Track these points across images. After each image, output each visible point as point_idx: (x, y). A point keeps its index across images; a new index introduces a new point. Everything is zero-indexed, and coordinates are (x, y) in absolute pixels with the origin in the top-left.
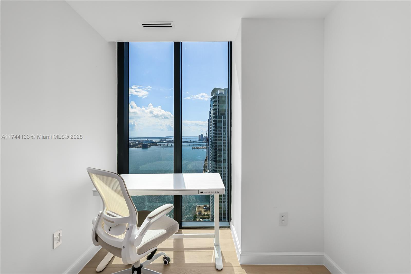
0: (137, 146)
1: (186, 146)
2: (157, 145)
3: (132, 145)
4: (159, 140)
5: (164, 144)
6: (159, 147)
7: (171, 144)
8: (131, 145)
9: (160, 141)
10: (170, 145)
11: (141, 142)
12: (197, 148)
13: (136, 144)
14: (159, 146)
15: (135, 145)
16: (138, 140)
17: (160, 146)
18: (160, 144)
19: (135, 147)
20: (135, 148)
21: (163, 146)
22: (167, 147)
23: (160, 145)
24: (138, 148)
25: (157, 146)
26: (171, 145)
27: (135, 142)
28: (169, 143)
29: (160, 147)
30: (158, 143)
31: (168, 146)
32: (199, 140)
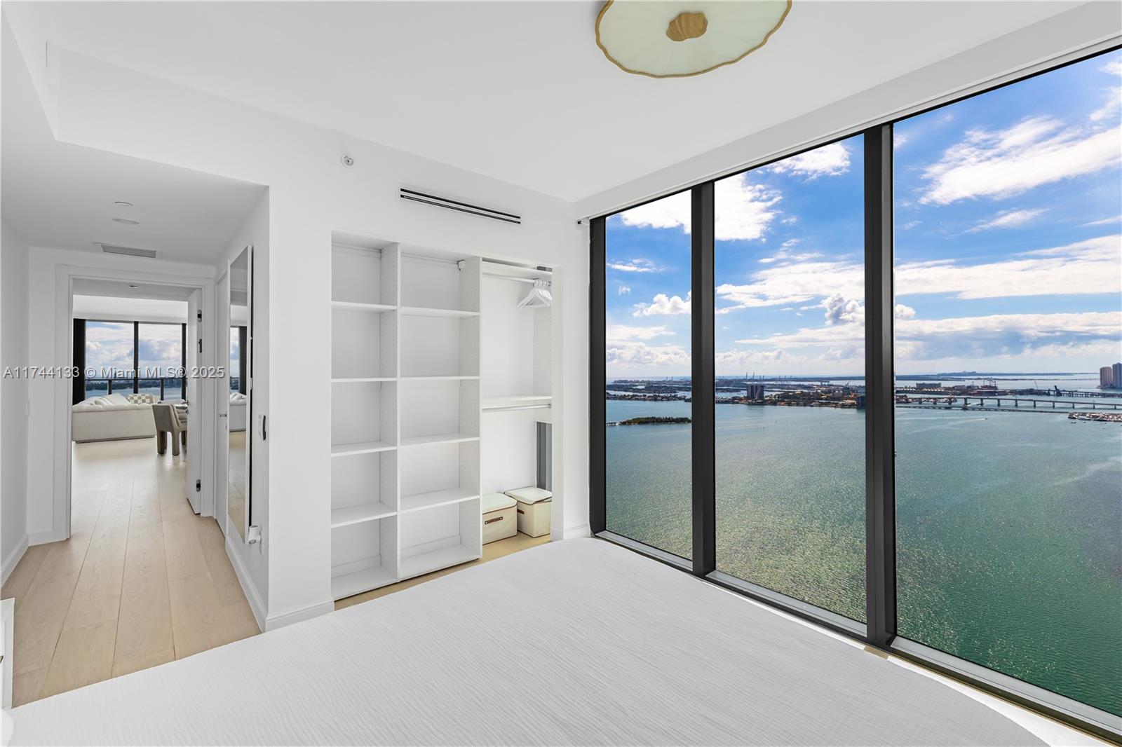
0: (839, 400)
1: (1033, 409)
2: (907, 399)
3: (826, 399)
4: (913, 384)
5: (934, 399)
6: (915, 407)
7: (966, 399)
8: (822, 399)
9: (920, 389)
10: (961, 402)
11: (853, 391)
12: (1095, 418)
13: (836, 396)
14: (916, 404)
15: (834, 399)
16: (841, 386)
17: (920, 403)
18: (920, 399)
19: (833, 403)
20: (835, 407)
21: (931, 403)
22: (947, 408)
23: (920, 401)
24: (843, 406)
25: (907, 402)
26: (966, 404)
27: (834, 391)
28: (954, 394)
29: (920, 408)
30: (909, 396)
31: (950, 403)
32: (1104, 385)
